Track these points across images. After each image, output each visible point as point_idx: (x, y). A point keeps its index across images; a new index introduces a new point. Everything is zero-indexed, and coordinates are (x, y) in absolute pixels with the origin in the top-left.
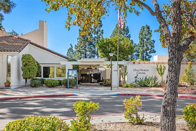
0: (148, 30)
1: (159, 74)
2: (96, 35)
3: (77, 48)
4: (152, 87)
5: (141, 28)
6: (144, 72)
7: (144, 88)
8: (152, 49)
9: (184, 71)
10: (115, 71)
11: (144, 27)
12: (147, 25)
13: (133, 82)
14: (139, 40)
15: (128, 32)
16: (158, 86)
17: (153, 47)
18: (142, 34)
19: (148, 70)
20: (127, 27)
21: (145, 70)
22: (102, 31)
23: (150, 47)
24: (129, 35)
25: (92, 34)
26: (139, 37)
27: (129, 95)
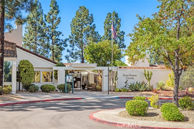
0: (115, 18)
1: (147, 79)
2: (51, 25)
3: (25, 40)
4: (142, 91)
5: (107, 15)
6: (132, 77)
7: (136, 92)
8: (122, 43)
9: (169, 77)
10: (106, 76)
11: (111, 14)
12: (114, 12)
13: (123, 87)
14: (104, 31)
15: (93, 21)
16: (149, 91)
17: (123, 40)
18: (108, 23)
19: (136, 76)
20: (92, 14)
21: (133, 76)
22: (59, 18)
23: (119, 41)
24: (93, 26)
25: (46, 23)
26: (105, 27)
27: (127, 98)
